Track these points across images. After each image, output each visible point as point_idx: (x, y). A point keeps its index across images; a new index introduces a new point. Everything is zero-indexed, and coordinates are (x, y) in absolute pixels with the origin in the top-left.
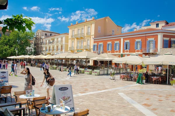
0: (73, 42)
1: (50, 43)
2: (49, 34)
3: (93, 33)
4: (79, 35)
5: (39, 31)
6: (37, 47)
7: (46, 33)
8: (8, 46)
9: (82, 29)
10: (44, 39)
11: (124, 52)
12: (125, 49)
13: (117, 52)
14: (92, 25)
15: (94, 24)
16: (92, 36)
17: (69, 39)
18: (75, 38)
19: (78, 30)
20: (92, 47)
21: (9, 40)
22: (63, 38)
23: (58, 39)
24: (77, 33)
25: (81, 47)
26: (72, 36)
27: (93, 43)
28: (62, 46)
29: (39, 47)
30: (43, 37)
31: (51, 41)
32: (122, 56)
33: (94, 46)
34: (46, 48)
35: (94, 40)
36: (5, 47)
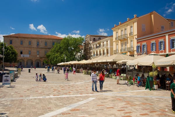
0: (117, 45)
1: (97, 47)
2: (97, 38)
3: (135, 33)
4: (122, 36)
5: (88, 36)
6: (86, 52)
7: (94, 37)
8: (59, 53)
9: (125, 29)
10: (92, 44)
11: (169, 51)
12: (171, 48)
13: (162, 52)
14: (135, 23)
15: (136, 23)
16: (135, 36)
17: (114, 42)
18: (119, 40)
19: (122, 31)
20: (135, 49)
21: (60, 48)
22: (108, 41)
23: (103, 43)
24: (121, 35)
25: (125, 50)
26: (116, 39)
27: (136, 44)
28: (107, 50)
29: (88, 52)
30: (91, 42)
31: (98, 45)
32: (167, 56)
33: (138, 47)
34: (94, 53)
35: (137, 40)
36: (56, 55)
